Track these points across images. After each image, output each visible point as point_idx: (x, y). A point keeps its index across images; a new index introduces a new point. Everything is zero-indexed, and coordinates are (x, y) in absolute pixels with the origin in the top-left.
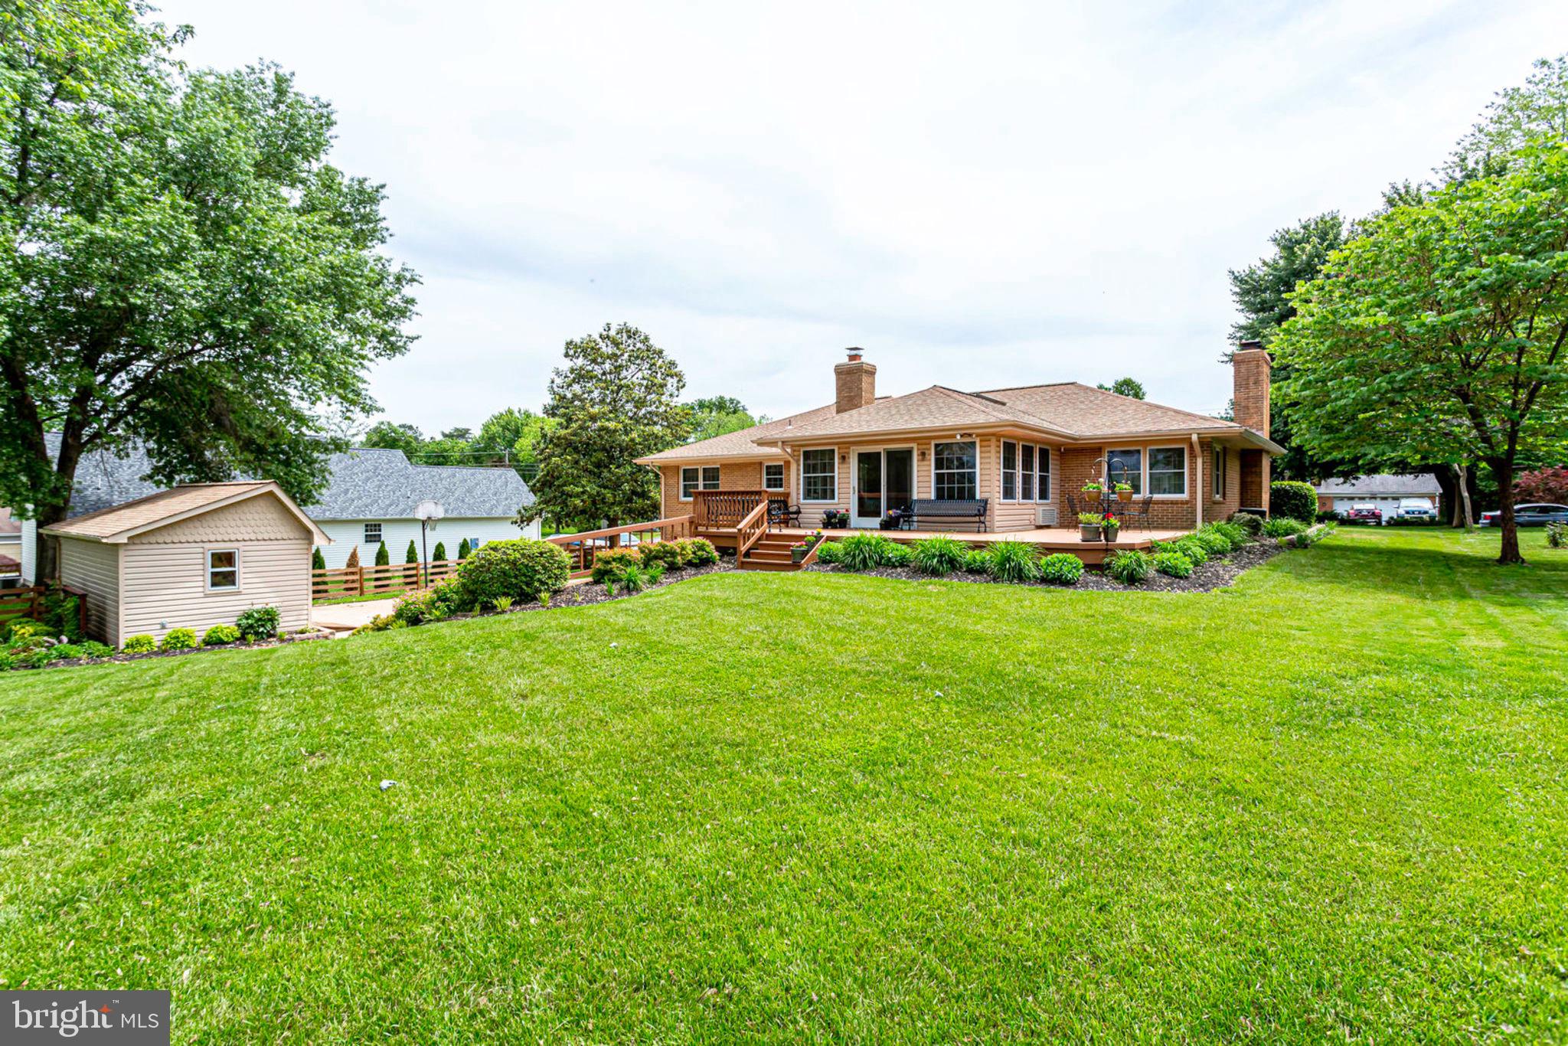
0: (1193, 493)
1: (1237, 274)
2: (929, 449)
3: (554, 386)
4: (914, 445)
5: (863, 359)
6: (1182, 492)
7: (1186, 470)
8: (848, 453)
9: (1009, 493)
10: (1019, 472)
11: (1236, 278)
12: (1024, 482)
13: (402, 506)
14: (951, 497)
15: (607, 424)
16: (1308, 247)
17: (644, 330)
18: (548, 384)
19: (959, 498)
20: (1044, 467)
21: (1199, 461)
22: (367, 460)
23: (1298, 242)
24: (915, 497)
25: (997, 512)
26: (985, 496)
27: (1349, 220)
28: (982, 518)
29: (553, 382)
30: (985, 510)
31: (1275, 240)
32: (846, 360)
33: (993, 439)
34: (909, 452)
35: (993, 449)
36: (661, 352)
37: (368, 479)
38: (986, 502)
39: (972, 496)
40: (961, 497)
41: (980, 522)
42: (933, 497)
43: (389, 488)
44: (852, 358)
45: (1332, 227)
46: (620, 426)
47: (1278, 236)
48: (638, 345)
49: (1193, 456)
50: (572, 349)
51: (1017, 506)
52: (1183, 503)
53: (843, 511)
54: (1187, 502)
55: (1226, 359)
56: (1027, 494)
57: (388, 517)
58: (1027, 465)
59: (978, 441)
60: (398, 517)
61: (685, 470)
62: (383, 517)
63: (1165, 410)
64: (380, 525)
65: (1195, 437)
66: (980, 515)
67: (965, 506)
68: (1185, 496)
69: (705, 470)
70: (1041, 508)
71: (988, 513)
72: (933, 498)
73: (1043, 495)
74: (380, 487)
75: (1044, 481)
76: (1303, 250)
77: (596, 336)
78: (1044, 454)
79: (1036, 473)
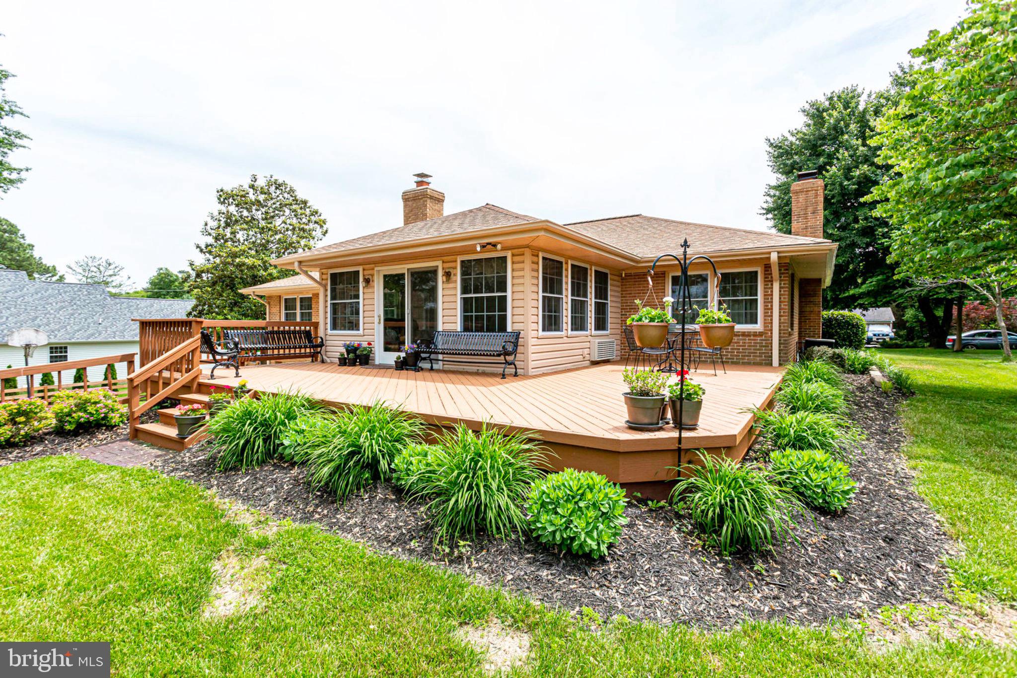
0: (768, 324)
1: (772, 141)
2: (455, 268)
3: (208, 228)
4: (438, 263)
5: (431, 186)
6: (756, 323)
7: (760, 297)
8: (372, 275)
9: (551, 322)
10: (567, 298)
11: (772, 144)
12: (574, 310)
13: (90, 331)
14: (479, 329)
15: (247, 261)
16: (835, 113)
17: (291, 183)
18: (202, 226)
19: (488, 330)
20: (601, 292)
21: (776, 286)
22: (65, 292)
23: (824, 110)
24: (440, 328)
25: (532, 349)
26: (517, 327)
27: (867, 92)
28: (510, 358)
29: (206, 224)
30: (516, 345)
31: (804, 111)
32: (413, 186)
33: (527, 252)
34: (434, 272)
35: (528, 266)
36: (305, 202)
37: (62, 308)
38: (517, 335)
39: (503, 328)
40: (491, 329)
41: (507, 363)
42: (458, 327)
43: (82, 316)
44: (419, 183)
45: (853, 97)
46: (260, 262)
47: (807, 107)
48: (286, 195)
49: (768, 280)
50: (224, 197)
51: (565, 340)
52: (755, 334)
53: (365, 344)
54: (761, 334)
55: (765, 212)
56: (579, 324)
57: (73, 340)
58: (579, 288)
59: (509, 254)
60: (84, 340)
61: (286, 300)
62: (68, 341)
63: (735, 231)
64: (66, 348)
65: (774, 257)
66: (507, 353)
67: (493, 341)
68: (758, 327)
69: (301, 299)
70: (597, 340)
71: (520, 349)
72: (459, 330)
73: (601, 324)
74: (72, 314)
75: (601, 309)
76: (830, 115)
77: (246, 187)
78: (601, 278)
79: (591, 300)
